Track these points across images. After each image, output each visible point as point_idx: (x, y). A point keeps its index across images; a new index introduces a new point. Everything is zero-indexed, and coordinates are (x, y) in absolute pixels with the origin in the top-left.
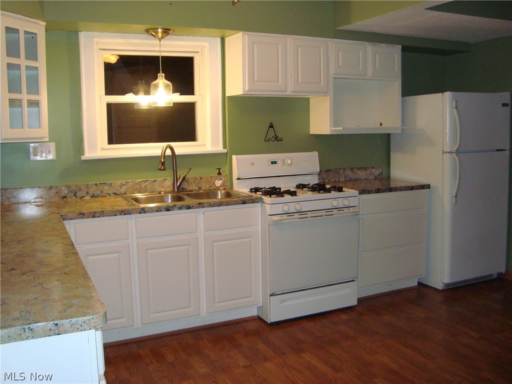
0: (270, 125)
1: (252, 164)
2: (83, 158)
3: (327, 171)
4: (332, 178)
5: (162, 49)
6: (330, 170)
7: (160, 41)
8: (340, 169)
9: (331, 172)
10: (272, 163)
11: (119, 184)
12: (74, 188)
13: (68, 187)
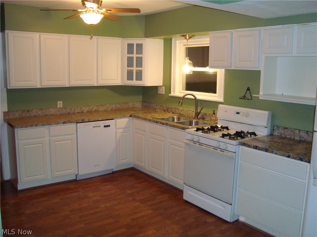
0: (247, 89)
1: (226, 111)
2: (170, 95)
3: (284, 128)
4: (289, 135)
5: (188, 44)
6: (287, 128)
7: (187, 40)
8: (296, 129)
9: (287, 130)
10: (237, 113)
11: (181, 109)
12: (167, 107)
13: (166, 107)
